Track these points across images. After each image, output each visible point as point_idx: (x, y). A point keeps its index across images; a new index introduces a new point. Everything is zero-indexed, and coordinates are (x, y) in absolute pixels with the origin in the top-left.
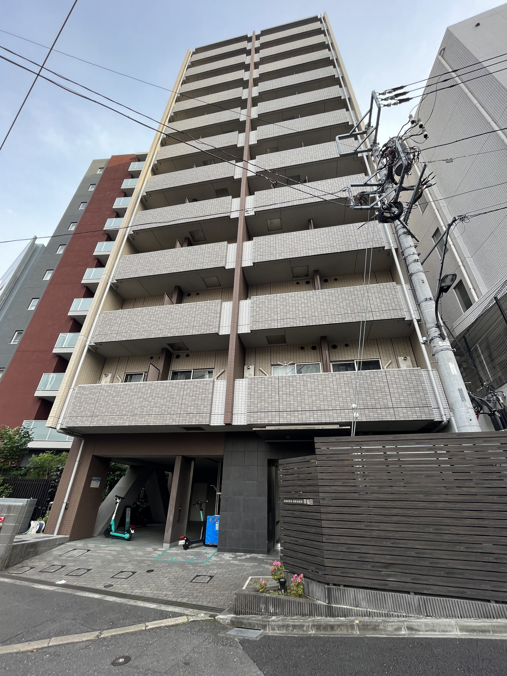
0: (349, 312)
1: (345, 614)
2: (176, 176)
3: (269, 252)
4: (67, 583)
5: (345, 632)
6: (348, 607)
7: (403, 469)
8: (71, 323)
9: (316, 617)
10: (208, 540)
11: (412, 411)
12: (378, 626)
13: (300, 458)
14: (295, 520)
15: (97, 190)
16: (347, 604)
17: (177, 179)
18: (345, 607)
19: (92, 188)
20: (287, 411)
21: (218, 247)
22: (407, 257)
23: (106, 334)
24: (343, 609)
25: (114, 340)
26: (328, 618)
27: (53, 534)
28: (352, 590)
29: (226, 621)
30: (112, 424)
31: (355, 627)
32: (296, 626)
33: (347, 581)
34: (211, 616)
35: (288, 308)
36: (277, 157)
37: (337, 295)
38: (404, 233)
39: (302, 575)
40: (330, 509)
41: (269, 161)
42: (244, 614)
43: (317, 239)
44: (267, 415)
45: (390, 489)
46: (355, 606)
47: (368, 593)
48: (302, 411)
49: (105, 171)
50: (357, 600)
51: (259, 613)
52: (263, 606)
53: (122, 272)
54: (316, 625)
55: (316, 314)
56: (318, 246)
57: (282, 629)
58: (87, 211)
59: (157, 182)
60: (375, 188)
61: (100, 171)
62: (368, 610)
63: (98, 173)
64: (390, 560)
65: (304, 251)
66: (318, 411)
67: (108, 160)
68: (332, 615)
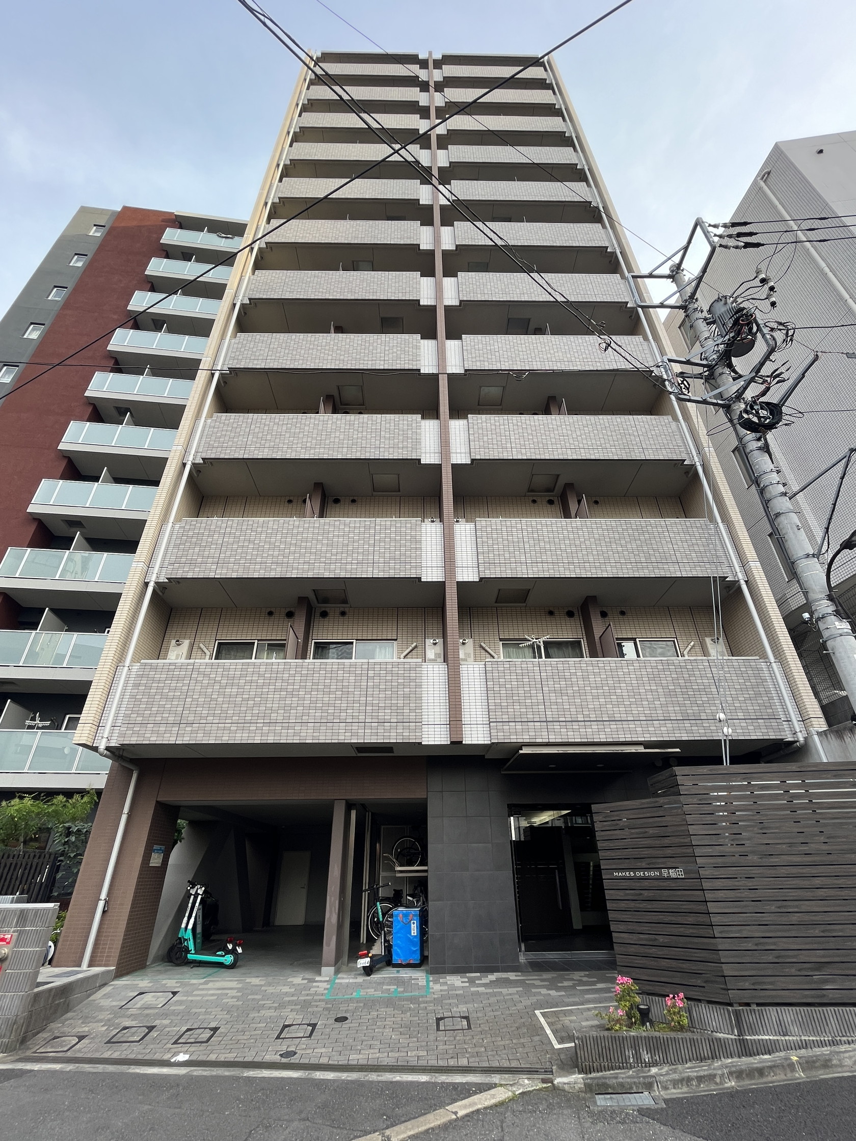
0: (643, 560)
1: (769, 1048)
2: (309, 280)
3: (499, 443)
4: (191, 1059)
5: (783, 1077)
6: (771, 1038)
7: (820, 816)
8: (32, 528)
9: (723, 1059)
10: (398, 955)
11: (754, 724)
12: (830, 1060)
13: (644, 801)
14: (643, 905)
15: (90, 268)
16: (770, 1033)
17: (311, 285)
18: (767, 1037)
19: (77, 261)
20: (559, 721)
21: (405, 422)
22: (766, 486)
23: (192, 563)
24: (765, 1042)
25: (212, 575)
26: (744, 1059)
27: (80, 966)
28: (772, 1010)
29: (575, 1085)
30: (226, 739)
31: (797, 1066)
32: (704, 1077)
33: (764, 996)
34: (544, 1081)
35: (542, 544)
36: (495, 281)
37: (620, 529)
38: (760, 449)
39: (682, 995)
40: (718, 884)
41: (482, 286)
42: (599, 1070)
43: (578, 433)
44: (527, 727)
45: (804, 848)
46: (782, 1034)
47: (798, 1011)
48: (584, 721)
49: (109, 233)
50: (783, 1025)
51: (625, 1065)
52: (630, 1053)
53: (216, 445)
54: (735, 1072)
55: (591, 559)
56: (581, 446)
57: (680, 1086)
58: (67, 304)
59: (271, 284)
60: (699, 370)
61: (96, 231)
62: (803, 1038)
63: (91, 234)
64: (823, 956)
65: (559, 451)
66: (611, 723)
67: (114, 212)
68: (748, 1053)
